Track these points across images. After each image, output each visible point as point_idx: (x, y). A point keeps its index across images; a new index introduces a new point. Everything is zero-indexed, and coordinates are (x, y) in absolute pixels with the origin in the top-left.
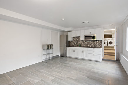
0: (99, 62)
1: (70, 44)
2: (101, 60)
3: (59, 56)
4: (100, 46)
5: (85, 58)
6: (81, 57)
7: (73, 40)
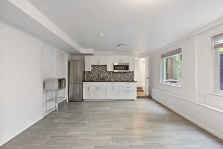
0: (133, 100)
1: (86, 78)
2: (136, 98)
3: (67, 101)
4: (131, 80)
5: (116, 98)
6: (109, 97)
7: (93, 70)
